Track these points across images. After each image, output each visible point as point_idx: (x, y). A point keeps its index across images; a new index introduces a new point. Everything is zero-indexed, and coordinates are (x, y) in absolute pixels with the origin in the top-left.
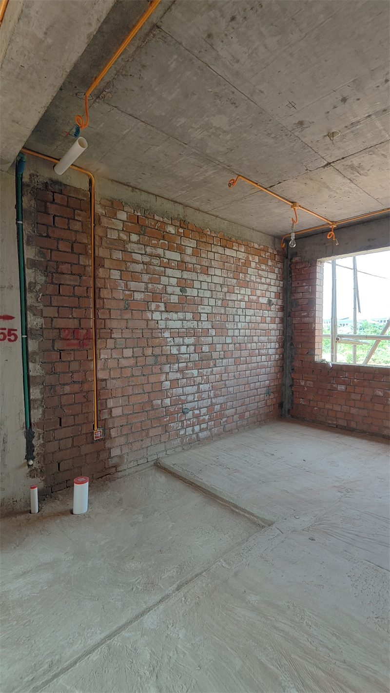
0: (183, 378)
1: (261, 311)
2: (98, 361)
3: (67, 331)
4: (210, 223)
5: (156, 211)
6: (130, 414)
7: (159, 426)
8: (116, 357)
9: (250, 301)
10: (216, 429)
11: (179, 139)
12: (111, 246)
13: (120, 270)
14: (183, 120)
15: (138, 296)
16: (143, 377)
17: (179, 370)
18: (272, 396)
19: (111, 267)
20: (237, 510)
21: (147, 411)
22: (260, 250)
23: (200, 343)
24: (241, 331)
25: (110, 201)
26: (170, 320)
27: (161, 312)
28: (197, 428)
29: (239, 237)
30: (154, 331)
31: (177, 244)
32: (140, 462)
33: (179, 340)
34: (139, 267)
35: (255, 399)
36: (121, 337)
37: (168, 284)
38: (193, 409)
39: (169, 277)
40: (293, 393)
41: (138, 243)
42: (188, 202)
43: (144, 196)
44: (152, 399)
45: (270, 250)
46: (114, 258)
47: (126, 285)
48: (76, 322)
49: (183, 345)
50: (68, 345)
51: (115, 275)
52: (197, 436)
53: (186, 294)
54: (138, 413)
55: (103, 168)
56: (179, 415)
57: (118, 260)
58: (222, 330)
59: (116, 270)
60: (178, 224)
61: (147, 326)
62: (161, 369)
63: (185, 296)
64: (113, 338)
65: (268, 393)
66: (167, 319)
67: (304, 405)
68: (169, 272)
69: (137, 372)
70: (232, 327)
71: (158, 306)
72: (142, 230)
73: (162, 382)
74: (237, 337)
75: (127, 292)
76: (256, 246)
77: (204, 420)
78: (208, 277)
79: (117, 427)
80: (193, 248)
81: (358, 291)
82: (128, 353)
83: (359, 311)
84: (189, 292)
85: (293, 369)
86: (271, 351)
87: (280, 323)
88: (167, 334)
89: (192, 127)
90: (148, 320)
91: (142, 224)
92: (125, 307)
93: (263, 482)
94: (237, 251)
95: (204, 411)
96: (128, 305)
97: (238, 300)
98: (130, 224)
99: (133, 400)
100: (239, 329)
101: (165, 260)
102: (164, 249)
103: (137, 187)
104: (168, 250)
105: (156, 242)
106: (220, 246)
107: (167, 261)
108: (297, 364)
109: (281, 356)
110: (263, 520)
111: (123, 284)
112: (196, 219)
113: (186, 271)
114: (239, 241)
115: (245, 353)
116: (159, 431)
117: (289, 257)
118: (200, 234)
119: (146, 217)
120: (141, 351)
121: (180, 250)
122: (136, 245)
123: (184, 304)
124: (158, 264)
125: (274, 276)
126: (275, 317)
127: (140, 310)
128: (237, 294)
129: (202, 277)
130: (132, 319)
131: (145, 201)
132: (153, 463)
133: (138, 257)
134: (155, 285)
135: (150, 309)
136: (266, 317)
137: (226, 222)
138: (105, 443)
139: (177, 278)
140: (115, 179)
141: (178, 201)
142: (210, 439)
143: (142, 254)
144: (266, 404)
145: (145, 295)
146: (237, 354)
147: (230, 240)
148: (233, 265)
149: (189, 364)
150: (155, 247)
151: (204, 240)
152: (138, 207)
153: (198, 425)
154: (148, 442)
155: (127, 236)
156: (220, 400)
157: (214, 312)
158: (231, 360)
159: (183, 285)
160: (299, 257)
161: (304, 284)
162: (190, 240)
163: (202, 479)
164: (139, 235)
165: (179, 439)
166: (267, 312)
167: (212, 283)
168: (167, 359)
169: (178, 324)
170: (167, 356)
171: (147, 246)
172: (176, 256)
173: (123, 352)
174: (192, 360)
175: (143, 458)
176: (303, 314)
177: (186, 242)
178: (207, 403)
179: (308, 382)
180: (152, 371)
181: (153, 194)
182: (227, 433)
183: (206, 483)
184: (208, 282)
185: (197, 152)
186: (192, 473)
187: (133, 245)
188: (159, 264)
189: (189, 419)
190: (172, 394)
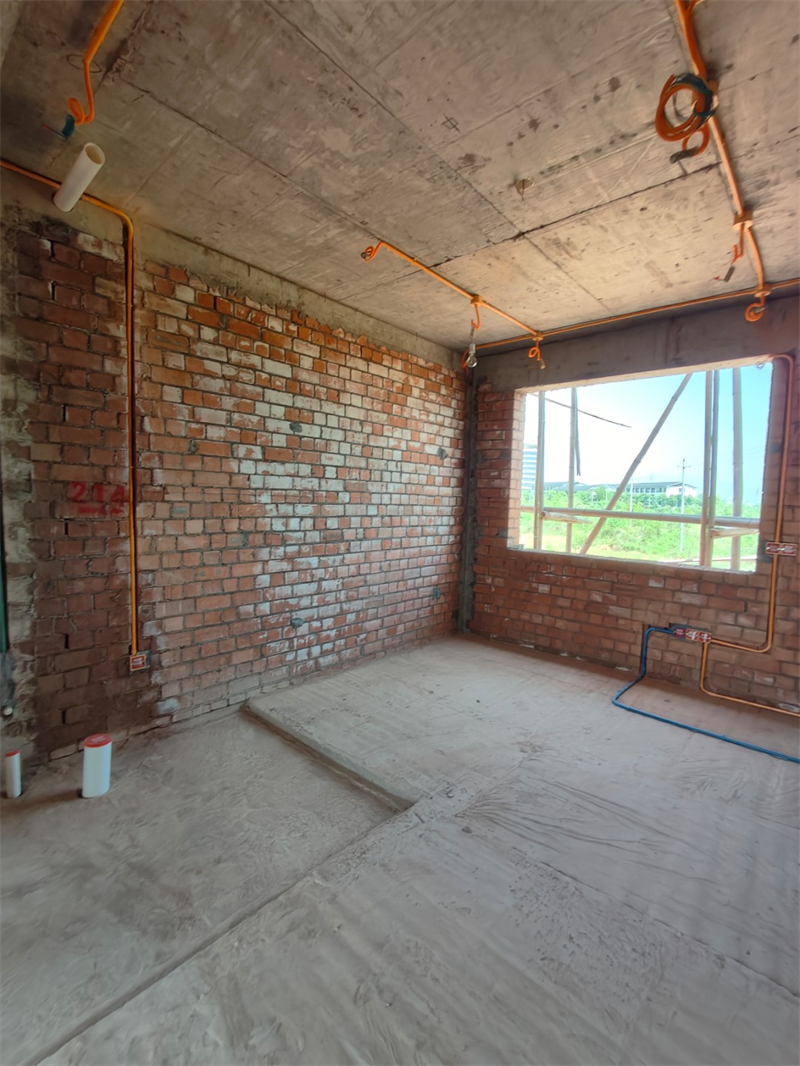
0: (293, 571)
1: (428, 466)
2: (139, 539)
3: (79, 487)
4: (344, 319)
5: (249, 291)
6: (198, 628)
7: (250, 648)
8: (172, 533)
9: (409, 450)
10: (349, 651)
11: (271, 165)
12: (165, 345)
13: (181, 387)
14: (272, 131)
15: (214, 433)
16: (222, 569)
17: (286, 558)
18: (442, 599)
19: (164, 382)
20: (360, 785)
21: (228, 624)
22: (429, 369)
23: (323, 514)
24: (394, 496)
25: (163, 266)
26: (272, 475)
27: (257, 461)
28: (316, 650)
29: (393, 346)
30: (242, 492)
31: (285, 350)
32: (214, 706)
33: (285, 509)
34: (217, 385)
35: (413, 604)
36: (181, 499)
37: (268, 415)
38: (310, 620)
39: (271, 403)
40: (474, 595)
41: (215, 342)
42: (305, 280)
43: (227, 265)
44: (238, 603)
45: (445, 371)
46: (171, 366)
47: (193, 414)
48: (97, 472)
49: (293, 517)
50: (82, 511)
51: (172, 394)
52: (317, 663)
53: (301, 434)
54: (213, 626)
55: (147, 208)
56: (286, 629)
57: (177, 370)
58: (360, 494)
59: (173, 386)
60: (287, 316)
61: (230, 483)
62: (253, 555)
63: (299, 436)
64: (168, 502)
65: (435, 595)
66: (266, 473)
67: (490, 614)
68: (271, 395)
69: (211, 559)
70: (378, 489)
71: (250, 452)
72: (222, 322)
73: (255, 577)
74: (387, 505)
75: (194, 426)
76: (422, 362)
77: (328, 637)
78: (339, 407)
79: (174, 649)
80: (314, 358)
81: (577, 442)
82: (195, 526)
83: (579, 473)
84: (306, 430)
85: (476, 559)
86: (443, 530)
87: (456, 487)
88: (265, 498)
89: (289, 146)
90: (231, 474)
91: (222, 311)
92: (189, 450)
93: (409, 737)
94: (389, 368)
95: (328, 622)
96: (195, 447)
97: (390, 446)
98: (200, 310)
99: (203, 605)
100: (391, 494)
101: (264, 376)
102: (263, 357)
103: (213, 247)
104: (269, 358)
105: (247, 344)
106: (361, 358)
107: (268, 376)
108: (481, 551)
109: (459, 537)
110: (397, 800)
111: (187, 411)
112: (320, 311)
113: (301, 395)
114: (393, 353)
115: (400, 532)
116: (249, 655)
117: (475, 384)
118: (327, 335)
119: (230, 300)
120: (219, 525)
121: (292, 359)
122: (211, 347)
123: (296, 450)
124: (250, 380)
125: (449, 412)
126: (450, 477)
127: (216, 457)
128: (388, 437)
129: (329, 407)
130: (203, 471)
131: (228, 273)
132: (237, 707)
133: (215, 368)
134: (245, 416)
135: (235, 455)
136: (435, 476)
137: (371, 320)
138: (150, 677)
139: (286, 406)
140: (172, 230)
141: (288, 277)
142: (338, 667)
143: (222, 363)
144: (432, 611)
145: (227, 432)
146: (385, 533)
147: (377, 349)
148: (382, 391)
149: (304, 548)
150: (246, 351)
151: (334, 346)
152: (216, 282)
153: (317, 645)
154: (229, 673)
155: (194, 330)
156: (357, 605)
157: (348, 464)
158: (376, 544)
159: (295, 417)
160: (490, 385)
161: (496, 427)
162: (309, 345)
163: (311, 734)
164: (217, 329)
165: (284, 669)
166: (436, 468)
167: (345, 417)
168: (265, 539)
169: (286, 483)
170: (265, 533)
171: (232, 349)
172: (284, 370)
173: (185, 525)
174: (308, 540)
175: (221, 699)
176: (492, 474)
177: (301, 347)
178: (334, 609)
179: (497, 580)
180: (238, 558)
181: (244, 263)
182: (366, 657)
183: (317, 740)
184: (339, 417)
185: (305, 192)
186: (298, 725)
187: (205, 346)
188: (253, 381)
189: (303, 636)
190: (273, 595)
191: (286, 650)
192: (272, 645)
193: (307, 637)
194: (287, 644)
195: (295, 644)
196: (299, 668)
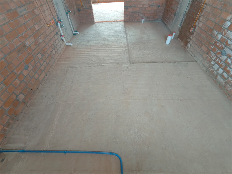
6: (203, 30)
7: (207, 48)
21: (208, 34)
28: (221, 71)
38: (229, 56)
44: (215, 29)
54: (205, 32)
56: (219, 51)
77: (229, 72)
99: (208, 23)
116: (205, 49)
153: (223, 69)
165: (208, 64)
189: (221, 61)
190: (225, 34)
191: (213, 59)
192: (212, 53)
193: (222, 62)
194: (215, 57)
195: (217, 60)
196: (211, 70)
